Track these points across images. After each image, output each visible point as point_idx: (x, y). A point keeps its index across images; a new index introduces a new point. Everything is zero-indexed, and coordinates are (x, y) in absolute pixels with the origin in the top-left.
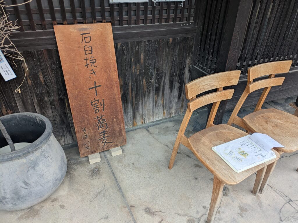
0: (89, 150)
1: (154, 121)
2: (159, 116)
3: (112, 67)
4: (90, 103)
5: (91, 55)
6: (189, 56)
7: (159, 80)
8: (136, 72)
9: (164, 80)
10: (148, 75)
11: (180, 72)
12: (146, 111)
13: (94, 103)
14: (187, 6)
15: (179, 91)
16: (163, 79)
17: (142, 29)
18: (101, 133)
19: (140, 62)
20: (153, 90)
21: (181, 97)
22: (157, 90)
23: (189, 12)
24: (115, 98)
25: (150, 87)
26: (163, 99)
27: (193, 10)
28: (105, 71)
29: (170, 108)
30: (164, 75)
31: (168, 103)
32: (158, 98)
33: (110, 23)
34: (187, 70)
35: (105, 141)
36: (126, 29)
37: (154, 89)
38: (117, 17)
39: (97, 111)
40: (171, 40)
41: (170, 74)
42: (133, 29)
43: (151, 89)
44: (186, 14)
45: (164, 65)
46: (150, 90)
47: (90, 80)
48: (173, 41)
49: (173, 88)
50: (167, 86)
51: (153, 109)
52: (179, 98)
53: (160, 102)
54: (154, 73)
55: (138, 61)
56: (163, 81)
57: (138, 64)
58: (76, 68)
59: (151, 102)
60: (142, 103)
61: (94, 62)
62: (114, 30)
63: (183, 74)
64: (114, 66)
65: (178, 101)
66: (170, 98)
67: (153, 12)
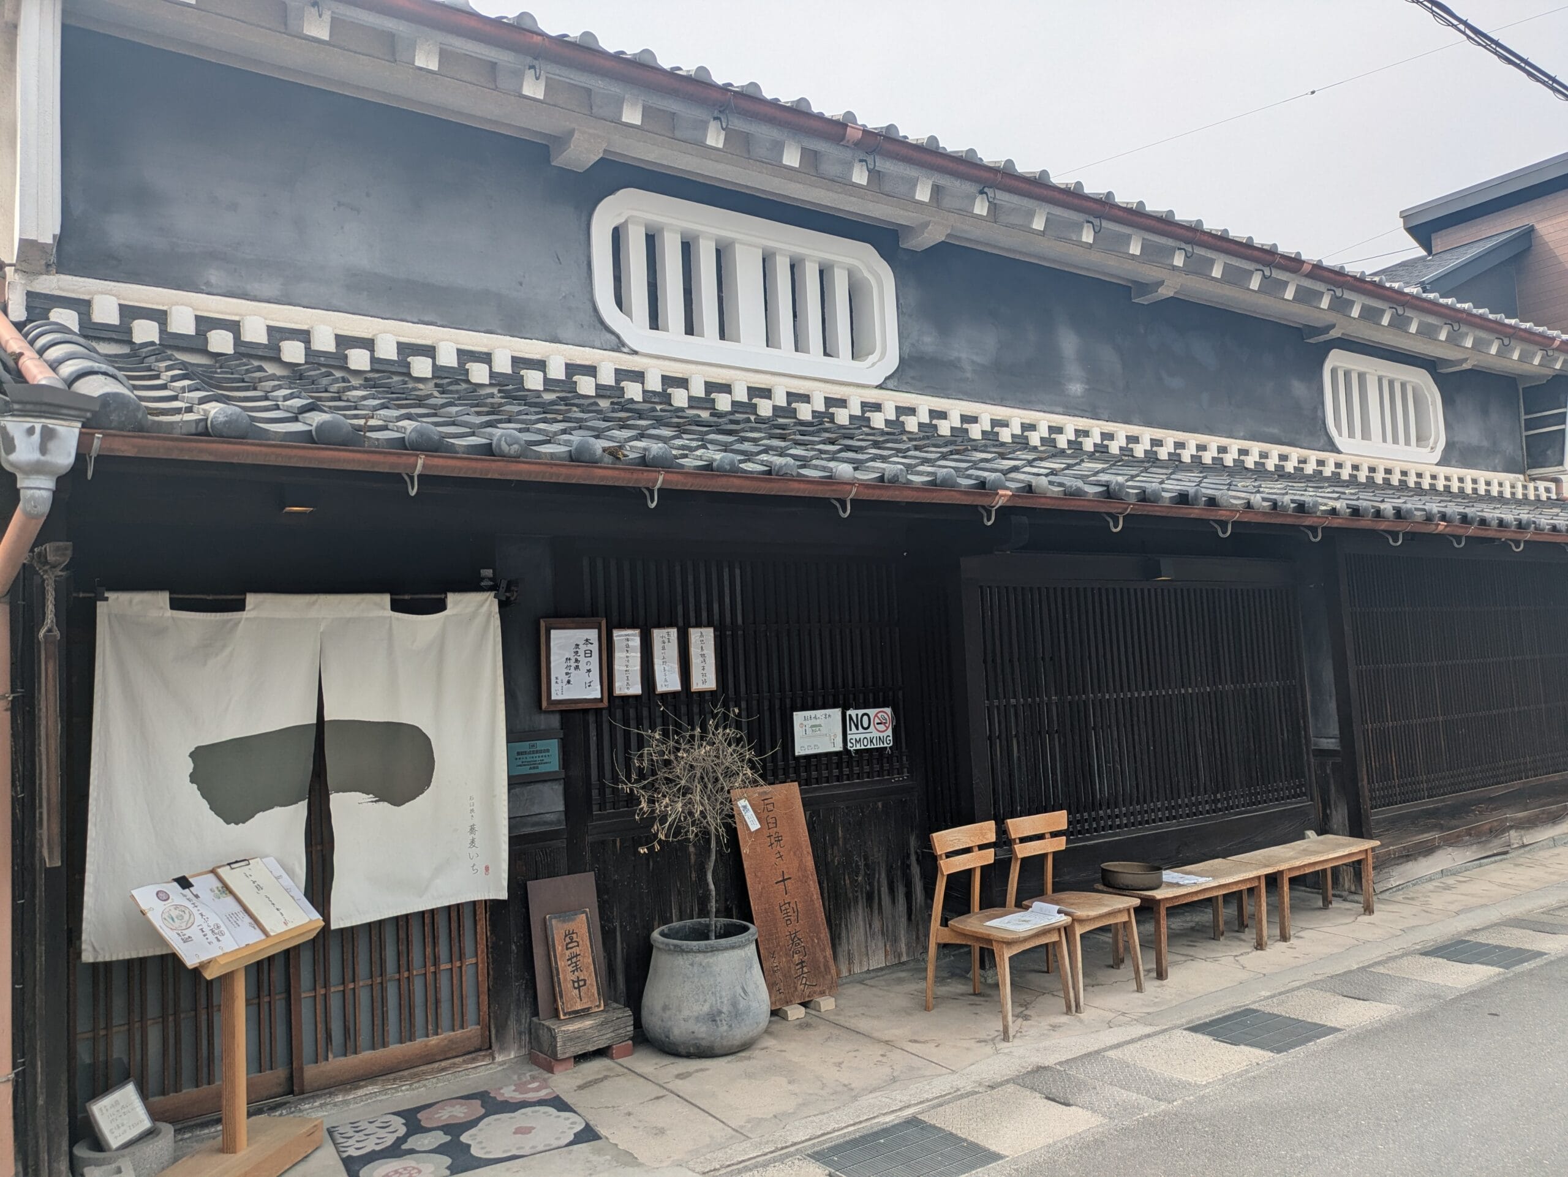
0: (783, 996)
1: (871, 968)
2: (878, 960)
3: (804, 847)
4: (777, 908)
5: (775, 829)
6: (912, 830)
7: (870, 877)
8: (833, 861)
9: (879, 878)
10: (852, 867)
11: (903, 863)
12: (855, 944)
13: (783, 908)
14: (896, 753)
15: (908, 903)
16: (877, 876)
17: (838, 789)
18: (797, 965)
19: (838, 844)
20: (862, 898)
21: (913, 917)
22: (870, 897)
23: (900, 760)
24: (812, 901)
25: (857, 892)
26: (882, 918)
27: (904, 758)
28: (795, 854)
29: (895, 940)
30: (877, 869)
31: (890, 928)
32: (872, 915)
33: (796, 783)
34: (913, 858)
35: (804, 982)
36: (815, 789)
37: (864, 895)
38: (803, 775)
39: (789, 922)
40: (880, 804)
41: (887, 866)
42: (824, 790)
43: (859, 894)
44: (897, 765)
45: (876, 849)
46: (857, 897)
47: (775, 869)
48: (883, 806)
49: (896, 894)
50: (885, 889)
51: (866, 941)
52: (909, 919)
53: (877, 924)
54: (862, 864)
55: (834, 842)
56: (876, 879)
57: (835, 847)
58: (758, 849)
59: (861, 923)
60: (846, 926)
61: (779, 841)
62: (802, 792)
63: (909, 866)
64: (807, 847)
65: (908, 926)
66: (893, 917)
67: (849, 765)
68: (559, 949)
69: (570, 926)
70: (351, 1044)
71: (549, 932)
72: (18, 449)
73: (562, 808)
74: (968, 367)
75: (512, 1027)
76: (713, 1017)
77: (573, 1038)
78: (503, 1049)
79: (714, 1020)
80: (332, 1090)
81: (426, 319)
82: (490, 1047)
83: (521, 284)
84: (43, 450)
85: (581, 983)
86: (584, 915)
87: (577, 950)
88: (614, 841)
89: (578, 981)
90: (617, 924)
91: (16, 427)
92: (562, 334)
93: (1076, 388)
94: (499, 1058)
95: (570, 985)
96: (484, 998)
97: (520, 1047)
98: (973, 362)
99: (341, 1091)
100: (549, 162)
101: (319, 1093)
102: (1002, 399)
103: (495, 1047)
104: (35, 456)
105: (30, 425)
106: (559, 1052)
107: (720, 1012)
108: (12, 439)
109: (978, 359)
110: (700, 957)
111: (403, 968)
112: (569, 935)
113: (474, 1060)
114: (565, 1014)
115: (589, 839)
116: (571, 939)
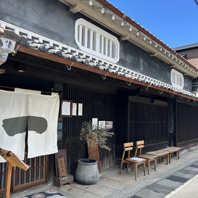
1: (107, 168)
2: (108, 166)
6: (114, 143)
12: (105, 163)
14: (113, 129)
15: (113, 156)
27: (114, 131)
29: (111, 163)
31: (110, 161)
32: (108, 158)
37: (107, 155)
49: (111, 155)
51: (107, 163)
56: (109, 152)
59: (106, 160)
63: (113, 150)
66: (111, 159)
68: (59, 164)
69: (61, 159)
70: (22, 182)
71: (57, 161)
72: (3, 45)
73: (62, 136)
74: (128, 63)
75: (51, 179)
76: (93, 177)
77: (63, 181)
78: (49, 183)
79: (93, 178)
80: (19, 191)
81: (46, 36)
82: (47, 183)
83: (63, 33)
84: (9, 47)
85: (63, 171)
86: (63, 158)
87: (62, 164)
88: (70, 143)
89: (63, 170)
90: (69, 159)
91: (4, 40)
92: (69, 44)
93: (142, 69)
94: (49, 185)
95: (61, 171)
96: (47, 173)
97: (52, 183)
98: (129, 62)
99: (20, 192)
100: (69, 10)
101: (16, 192)
102: (132, 69)
103: (48, 182)
104: (7, 48)
105: (7, 40)
106: (60, 183)
107: (94, 176)
108: (3, 43)
109: (130, 62)
110: (91, 166)
111: (33, 167)
112: (61, 161)
113: (44, 185)
114: (60, 177)
115: (66, 143)
116: (61, 162)
